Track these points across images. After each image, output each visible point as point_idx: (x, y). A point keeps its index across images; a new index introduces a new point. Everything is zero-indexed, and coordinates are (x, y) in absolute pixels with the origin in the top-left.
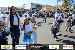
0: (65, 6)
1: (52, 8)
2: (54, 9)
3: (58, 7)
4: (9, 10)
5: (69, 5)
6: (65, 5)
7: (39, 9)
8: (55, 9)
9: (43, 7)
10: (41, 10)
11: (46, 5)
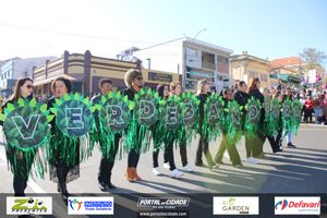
4: (66, 72)
7: (216, 73)
11: (245, 53)
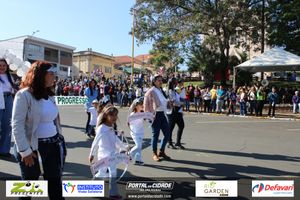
0: (160, 61)
1: (109, 65)
2: (118, 67)
3: (135, 60)
5: (174, 58)
6: (160, 55)
7: (59, 65)
8: (121, 69)
9: (73, 59)
10: (66, 70)
11: (90, 50)
